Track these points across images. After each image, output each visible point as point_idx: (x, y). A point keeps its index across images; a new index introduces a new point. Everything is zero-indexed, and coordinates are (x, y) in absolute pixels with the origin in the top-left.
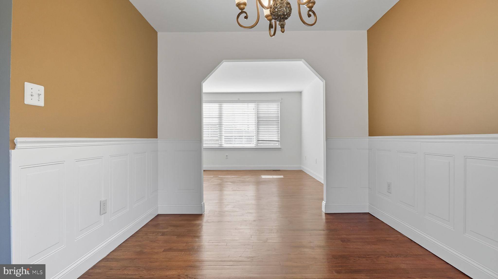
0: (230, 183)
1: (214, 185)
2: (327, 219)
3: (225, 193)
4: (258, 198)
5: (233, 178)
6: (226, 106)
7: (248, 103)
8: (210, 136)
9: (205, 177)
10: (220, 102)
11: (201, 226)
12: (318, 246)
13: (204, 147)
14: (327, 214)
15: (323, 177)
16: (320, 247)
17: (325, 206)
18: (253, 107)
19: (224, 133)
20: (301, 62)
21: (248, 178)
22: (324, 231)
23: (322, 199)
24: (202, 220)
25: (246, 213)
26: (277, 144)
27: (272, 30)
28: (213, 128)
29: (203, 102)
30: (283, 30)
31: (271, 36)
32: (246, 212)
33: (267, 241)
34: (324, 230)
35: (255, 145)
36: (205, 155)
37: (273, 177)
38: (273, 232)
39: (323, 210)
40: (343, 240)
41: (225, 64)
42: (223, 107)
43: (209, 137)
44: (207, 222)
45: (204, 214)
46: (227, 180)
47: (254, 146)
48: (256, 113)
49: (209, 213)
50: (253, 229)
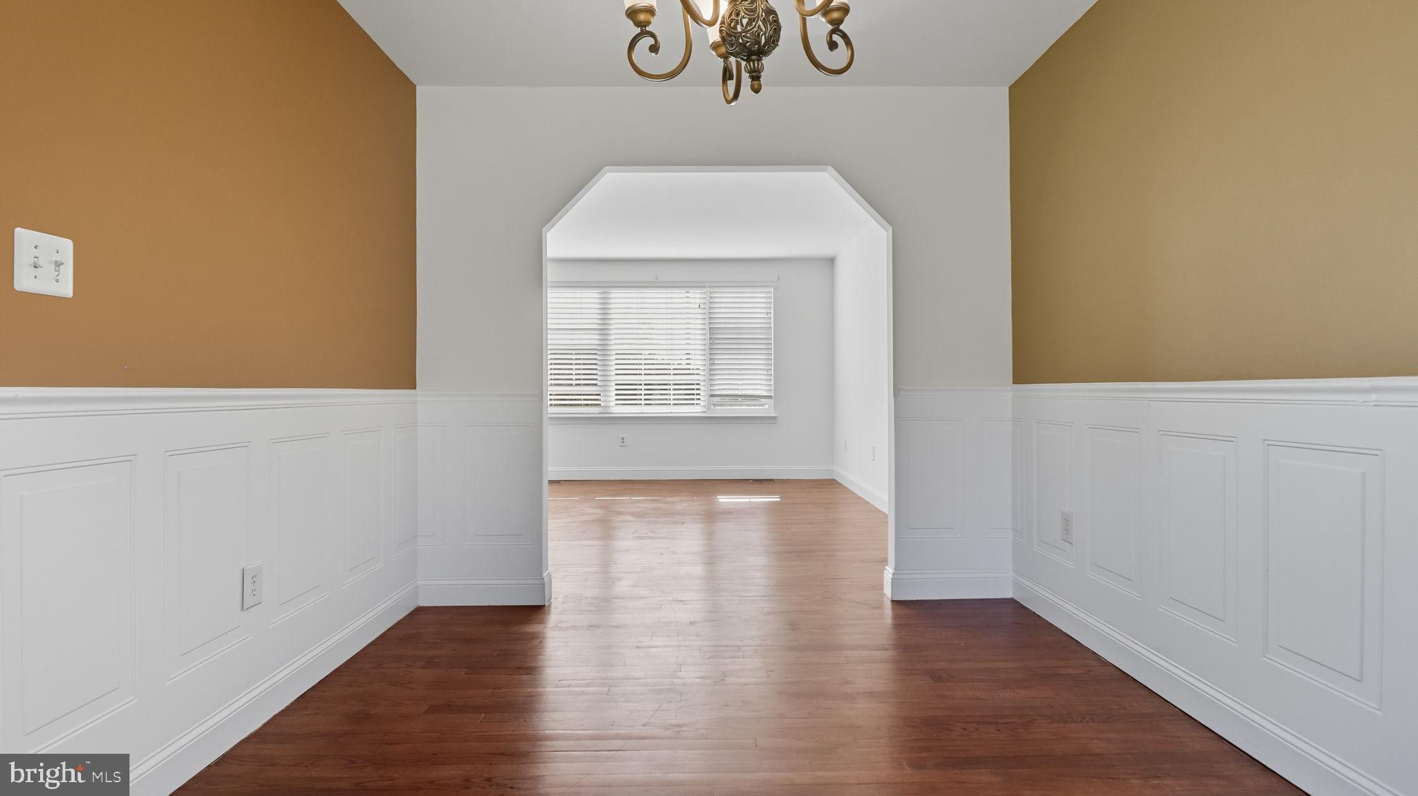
0: (629, 518)
1: (585, 522)
2: (896, 616)
3: (619, 544)
4: (711, 559)
5: (638, 501)
6: (619, 298)
7: (687, 290)
8: (574, 382)
9: (551, 500)
10: (604, 286)
11: (539, 640)
12: (865, 692)
13: (549, 416)
14: (895, 603)
15: (887, 496)
16: (871, 694)
17: (892, 579)
18: (698, 301)
19: (616, 374)
20: (825, 174)
21: (682, 501)
22: (886, 650)
23: (885, 561)
24: (542, 622)
25: (669, 601)
26: (767, 406)
27: (731, 85)
28: (583, 359)
29: (548, 284)
30: (756, 86)
31: (729, 102)
32: (670, 598)
33: (723, 680)
34: (887, 647)
35: (703, 410)
36: (553, 438)
37: (752, 500)
38: (742, 654)
39: (888, 591)
40: (936, 676)
41: (610, 179)
42: (612, 301)
43: (571, 385)
44: (557, 628)
45: (550, 606)
46: (620, 510)
47: (700, 411)
48: (707, 316)
49: (563, 603)
50: (688, 646)
